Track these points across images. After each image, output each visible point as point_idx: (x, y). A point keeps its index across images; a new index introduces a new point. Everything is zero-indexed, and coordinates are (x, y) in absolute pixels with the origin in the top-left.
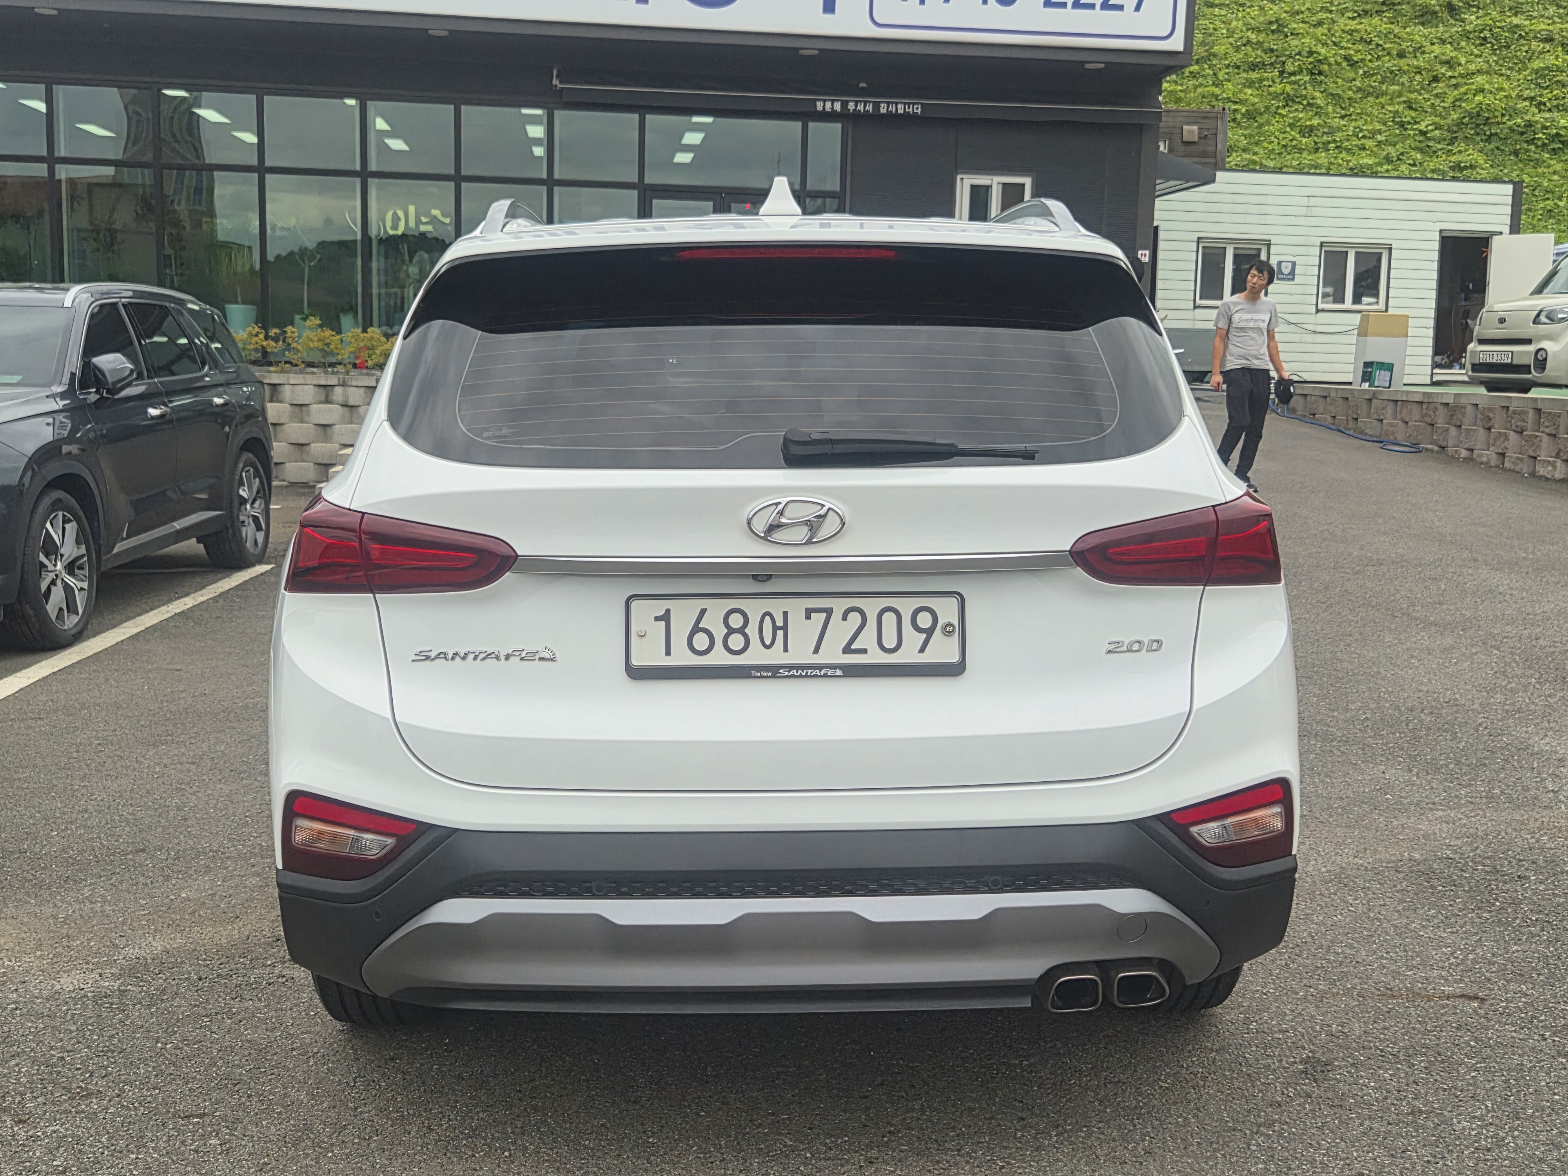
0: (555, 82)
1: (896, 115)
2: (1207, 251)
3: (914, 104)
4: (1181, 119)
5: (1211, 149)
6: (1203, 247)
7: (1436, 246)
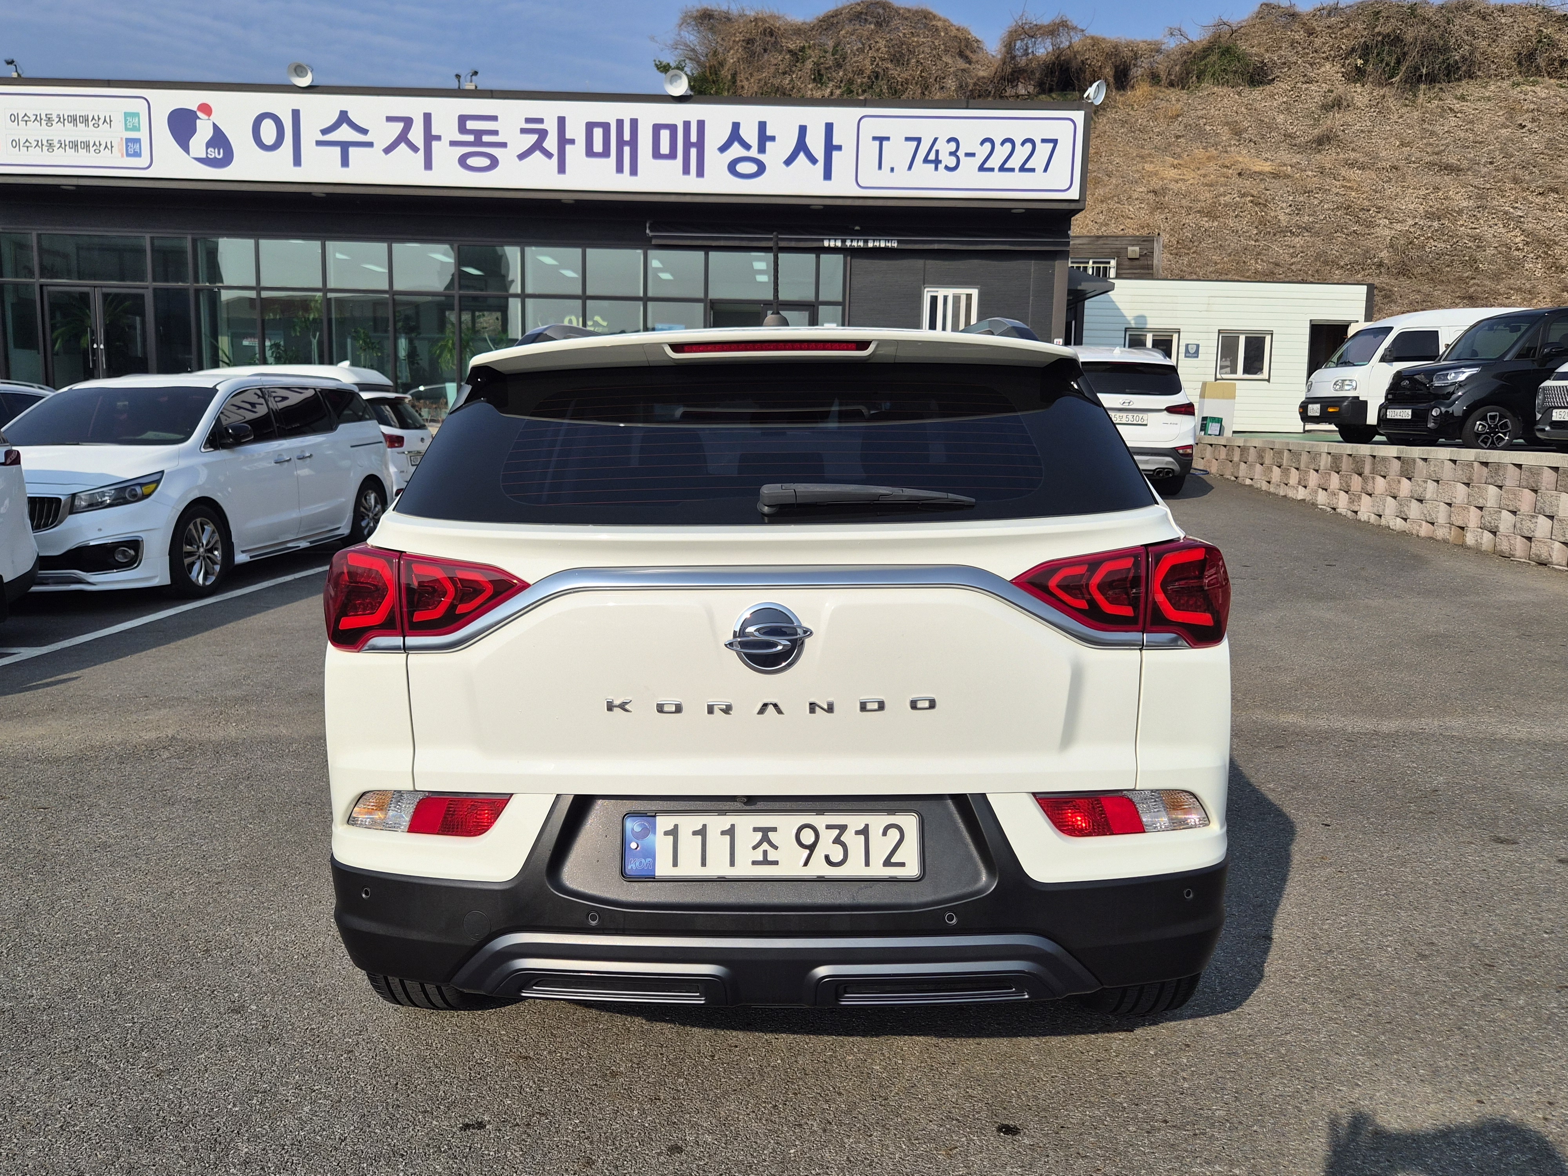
0: (648, 231)
1: (880, 248)
2: (1134, 337)
3: (892, 240)
4: (1125, 242)
5: (1149, 263)
6: (1130, 335)
7: (1307, 331)
